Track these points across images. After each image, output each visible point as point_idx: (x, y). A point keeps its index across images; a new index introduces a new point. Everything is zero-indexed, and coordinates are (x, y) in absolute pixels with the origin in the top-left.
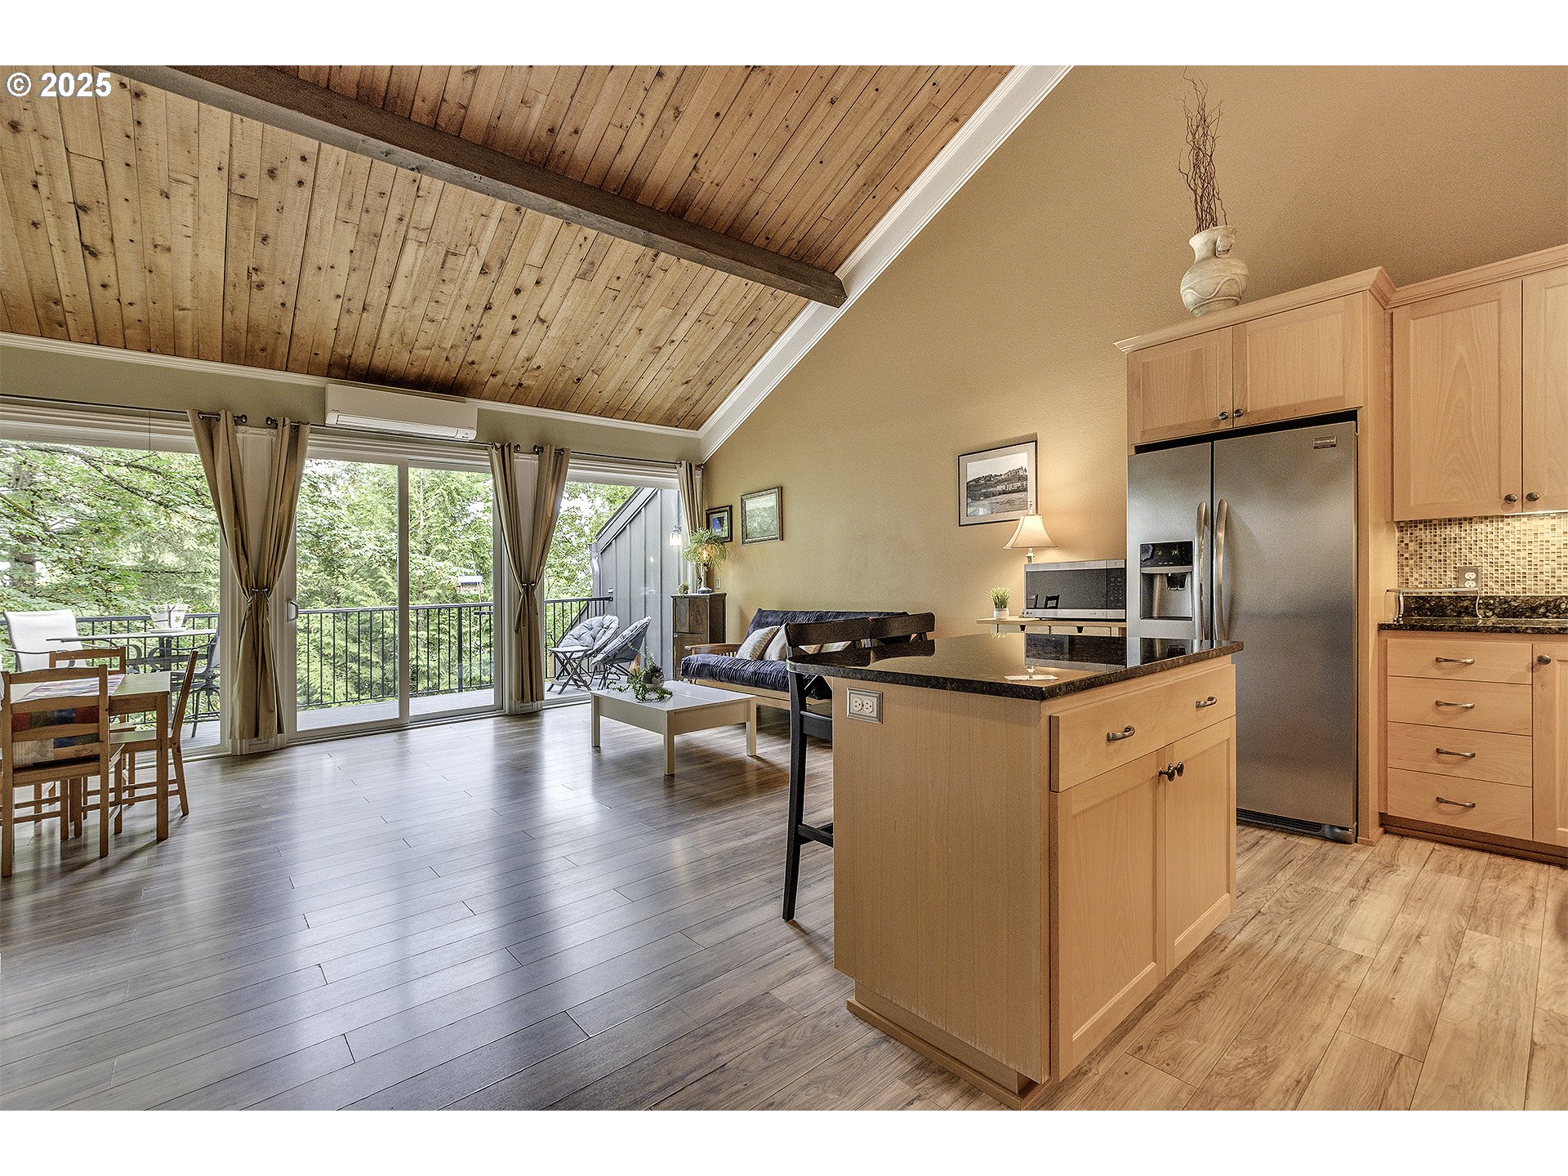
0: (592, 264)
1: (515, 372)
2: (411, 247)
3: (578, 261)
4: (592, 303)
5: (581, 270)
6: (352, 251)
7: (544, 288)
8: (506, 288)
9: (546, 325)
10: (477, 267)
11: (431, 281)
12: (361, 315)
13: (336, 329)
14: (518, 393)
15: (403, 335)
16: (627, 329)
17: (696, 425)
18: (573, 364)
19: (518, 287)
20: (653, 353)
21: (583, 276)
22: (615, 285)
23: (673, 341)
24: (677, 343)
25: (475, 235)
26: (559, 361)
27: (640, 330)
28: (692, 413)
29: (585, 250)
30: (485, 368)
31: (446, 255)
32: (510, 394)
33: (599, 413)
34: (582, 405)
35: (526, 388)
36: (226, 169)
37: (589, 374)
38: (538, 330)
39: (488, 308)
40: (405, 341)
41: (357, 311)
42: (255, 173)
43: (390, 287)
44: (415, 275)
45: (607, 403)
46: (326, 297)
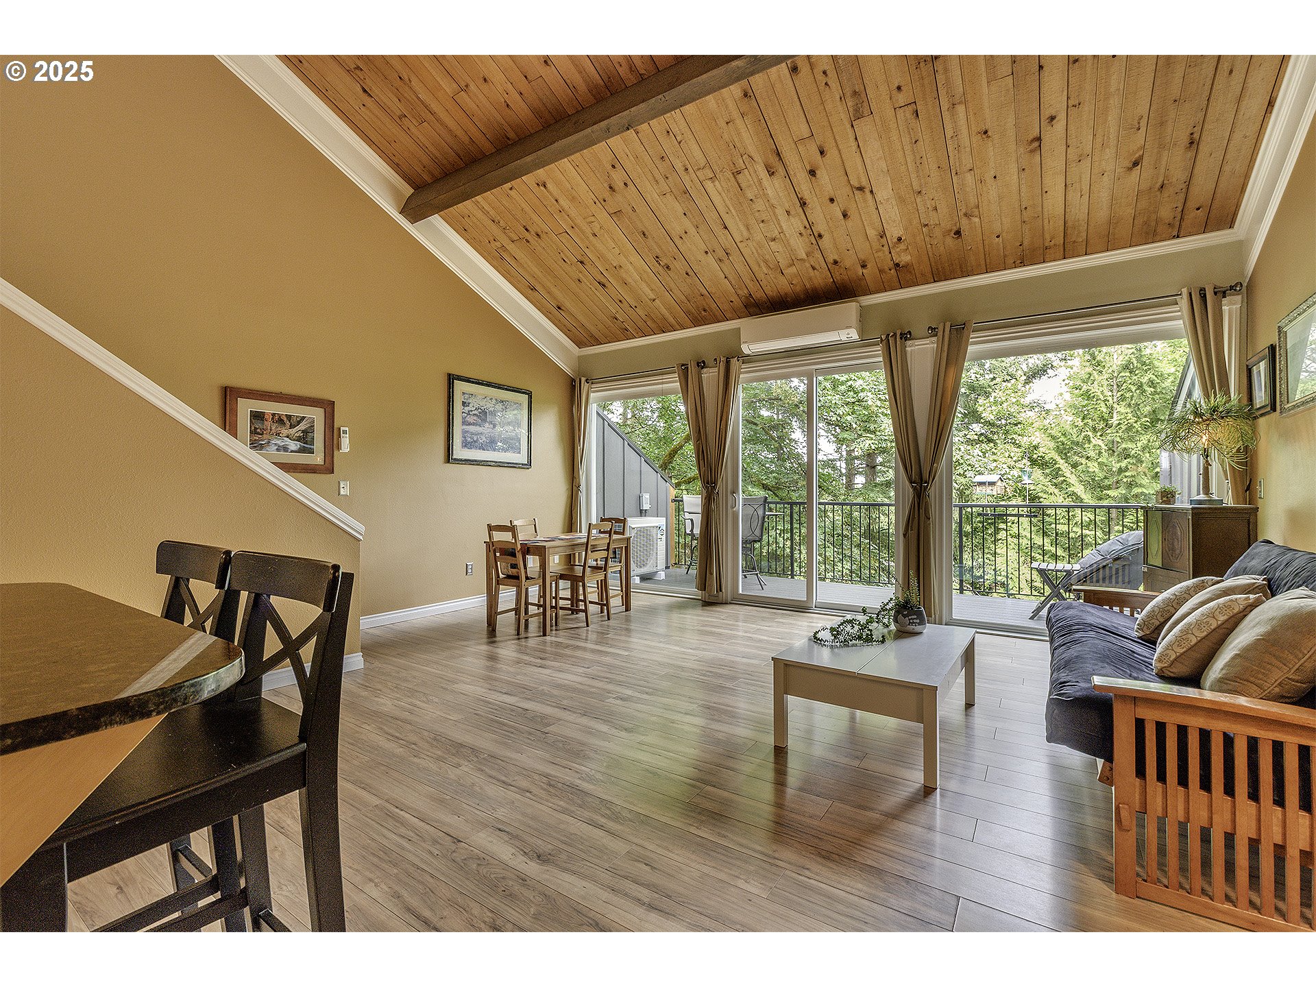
0: (855, 93)
1: (880, 254)
2: (709, 185)
3: (839, 103)
4: (895, 137)
5: (851, 110)
6: (685, 214)
7: (832, 153)
8: (801, 177)
9: (867, 191)
10: (763, 173)
11: (744, 206)
12: (728, 259)
13: (726, 277)
14: (903, 276)
15: (766, 262)
16: (965, 141)
17: (1228, 221)
18: (933, 219)
19: (808, 168)
20: (1032, 151)
21: (858, 115)
22: (901, 99)
23: (1052, 118)
24: (1062, 117)
25: (738, 145)
26: (916, 222)
27: (986, 132)
28: (1192, 204)
29: (834, 84)
30: (850, 261)
31: (734, 176)
32: (895, 279)
33: (1021, 263)
34: (988, 261)
35: (906, 266)
36: (597, 202)
37: (964, 221)
38: (865, 201)
39: (803, 204)
40: (772, 266)
41: (725, 257)
42: (607, 194)
43: (726, 228)
44: (732, 209)
45: (1020, 245)
46: (701, 257)
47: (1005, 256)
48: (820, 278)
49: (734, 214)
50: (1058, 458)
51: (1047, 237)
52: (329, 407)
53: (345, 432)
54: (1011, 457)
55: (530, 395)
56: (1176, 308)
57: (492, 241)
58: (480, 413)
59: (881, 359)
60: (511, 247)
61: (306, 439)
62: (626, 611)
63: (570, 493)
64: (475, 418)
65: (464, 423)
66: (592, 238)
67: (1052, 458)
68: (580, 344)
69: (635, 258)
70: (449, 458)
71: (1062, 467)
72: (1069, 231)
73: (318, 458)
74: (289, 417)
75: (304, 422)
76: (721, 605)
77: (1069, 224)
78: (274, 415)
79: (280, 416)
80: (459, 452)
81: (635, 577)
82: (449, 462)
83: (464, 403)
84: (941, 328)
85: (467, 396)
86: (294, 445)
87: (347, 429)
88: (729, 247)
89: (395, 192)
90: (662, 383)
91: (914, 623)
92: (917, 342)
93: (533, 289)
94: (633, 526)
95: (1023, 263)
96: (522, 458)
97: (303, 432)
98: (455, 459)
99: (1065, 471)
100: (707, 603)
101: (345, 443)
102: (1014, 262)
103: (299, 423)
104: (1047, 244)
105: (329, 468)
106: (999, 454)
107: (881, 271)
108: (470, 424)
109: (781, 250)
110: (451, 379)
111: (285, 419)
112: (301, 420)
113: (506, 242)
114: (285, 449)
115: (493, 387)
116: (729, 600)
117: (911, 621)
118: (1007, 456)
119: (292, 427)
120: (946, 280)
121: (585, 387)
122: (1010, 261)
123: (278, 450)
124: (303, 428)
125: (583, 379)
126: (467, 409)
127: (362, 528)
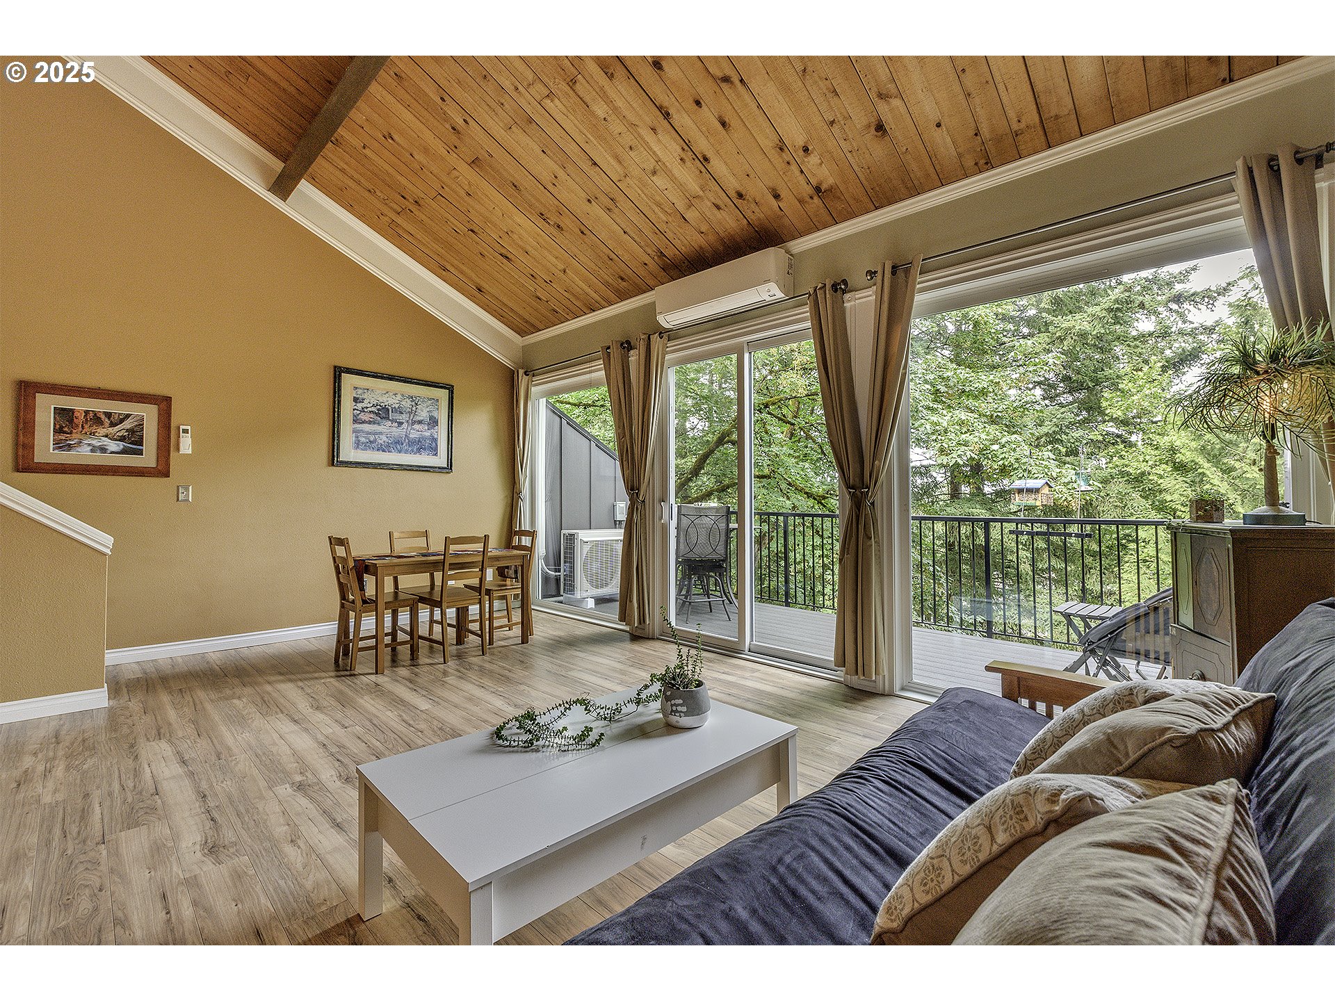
1: (790, 176)
2: (550, 106)
6: (544, 152)
9: (736, 81)
10: (601, 77)
11: (601, 130)
12: (617, 206)
13: (625, 233)
14: (831, 204)
15: (659, 205)
18: (838, 110)
19: (651, 61)
26: (817, 118)
30: (757, 191)
31: (571, 88)
32: (823, 211)
33: (987, 163)
34: (938, 167)
35: (830, 190)
36: (450, 151)
37: (883, 108)
38: (739, 96)
39: (667, 115)
40: (669, 211)
41: (611, 205)
42: (453, 139)
43: (595, 164)
44: (590, 136)
45: (976, 135)
46: (587, 207)
47: (960, 155)
48: (729, 222)
49: (595, 143)
50: (1201, 460)
51: (1012, 114)
52: (164, 404)
53: (186, 431)
54: (1147, 462)
55: (450, 389)
56: (1232, 198)
57: (381, 217)
58: (378, 410)
59: (809, 324)
60: (399, 220)
61: (134, 440)
62: (523, 643)
63: (510, 502)
64: (372, 416)
65: (356, 420)
66: (467, 198)
67: (1192, 461)
68: (522, 333)
69: (520, 218)
70: (334, 459)
71: (1208, 472)
72: (1042, 100)
73: (148, 458)
74: (109, 415)
75: (129, 420)
76: (648, 641)
77: (1039, 87)
78: (87, 412)
79: (95, 414)
80: (348, 452)
81: (589, 599)
82: (333, 465)
83: (356, 400)
84: (880, 270)
85: (360, 391)
86: (114, 446)
87: (189, 428)
88: (610, 190)
89: (263, 169)
90: (590, 372)
91: (677, 711)
92: (859, 295)
93: (445, 269)
94: (585, 540)
95: (989, 165)
96: (441, 461)
97: (127, 430)
98: (341, 462)
99: (1211, 477)
100: (635, 638)
101: (186, 445)
102: (976, 164)
103: (121, 421)
104: (1015, 127)
105: (162, 471)
106: (1130, 457)
107: (801, 201)
108: (364, 422)
109: (669, 186)
110: (338, 372)
111: (103, 417)
112: (124, 418)
113: (393, 216)
114: (103, 450)
115: (397, 380)
116: (657, 634)
117: (674, 708)
118: (1141, 459)
119: (113, 425)
120: (890, 204)
121: (523, 381)
122: (969, 163)
123: (92, 451)
124: (129, 427)
125: (521, 372)
126: (360, 406)
127: (108, 540)
